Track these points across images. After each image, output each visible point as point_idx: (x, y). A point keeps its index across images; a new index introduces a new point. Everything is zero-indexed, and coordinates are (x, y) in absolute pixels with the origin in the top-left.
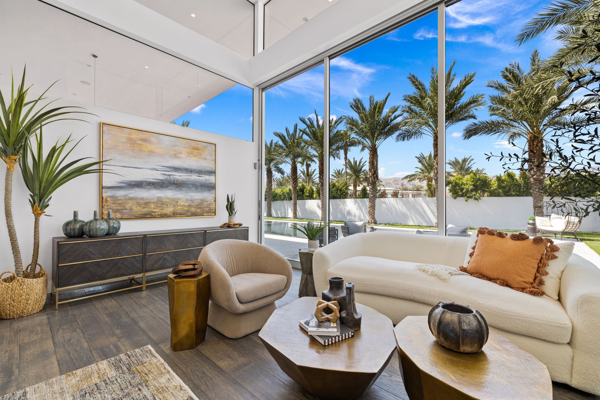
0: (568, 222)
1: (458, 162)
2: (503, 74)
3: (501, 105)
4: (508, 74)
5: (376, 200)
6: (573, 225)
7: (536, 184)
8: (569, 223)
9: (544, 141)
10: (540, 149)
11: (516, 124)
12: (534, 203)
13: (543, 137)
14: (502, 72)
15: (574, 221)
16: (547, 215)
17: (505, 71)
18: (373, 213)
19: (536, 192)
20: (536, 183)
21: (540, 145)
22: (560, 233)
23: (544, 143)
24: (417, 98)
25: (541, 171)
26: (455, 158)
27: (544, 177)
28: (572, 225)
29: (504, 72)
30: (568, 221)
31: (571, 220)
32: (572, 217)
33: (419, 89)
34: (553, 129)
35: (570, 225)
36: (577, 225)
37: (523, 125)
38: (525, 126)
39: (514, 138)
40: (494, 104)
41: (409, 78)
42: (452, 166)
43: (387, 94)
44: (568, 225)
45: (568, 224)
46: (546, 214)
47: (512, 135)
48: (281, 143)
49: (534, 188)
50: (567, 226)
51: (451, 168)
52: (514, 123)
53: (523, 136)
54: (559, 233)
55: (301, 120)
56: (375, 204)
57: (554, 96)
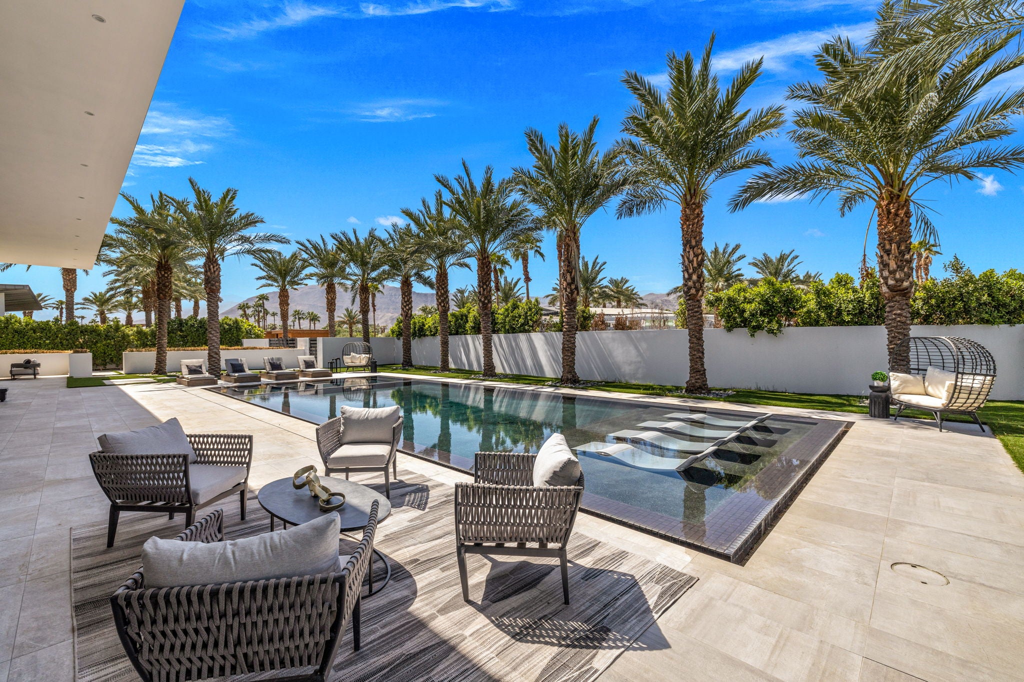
0: (955, 388)
1: (771, 261)
2: (819, 61)
3: (818, 128)
4: (831, 60)
5: (577, 336)
6: (970, 394)
7: (895, 299)
8: (957, 391)
9: (911, 204)
10: (902, 221)
11: (852, 171)
12: (888, 339)
13: (909, 194)
14: (816, 56)
15: (970, 385)
16: (918, 369)
17: (824, 54)
18: (571, 361)
19: (894, 316)
20: (894, 297)
21: (902, 213)
22: (938, 413)
23: (912, 207)
24: (641, 120)
25: (906, 270)
26: (764, 255)
27: (911, 283)
28: (966, 396)
29: (821, 56)
30: (956, 385)
31: (963, 384)
32: (965, 377)
33: (647, 102)
34: (930, 179)
35: (961, 395)
36: (979, 394)
37: (867, 172)
38: (872, 173)
39: (851, 204)
40: (800, 127)
41: (627, 82)
42: (761, 268)
43: (591, 121)
44: (956, 395)
45: (954, 392)
46: (916, 367)
47: (848, 198)
48: (414, 228)
49: (890, 307)
50: (952, 397)
51: (758, 272)
52: (847, 168)
53: (870, 197)
54: (936, 413)
55: (439, 181)
56: (574, 343)
57: (931, 94)
